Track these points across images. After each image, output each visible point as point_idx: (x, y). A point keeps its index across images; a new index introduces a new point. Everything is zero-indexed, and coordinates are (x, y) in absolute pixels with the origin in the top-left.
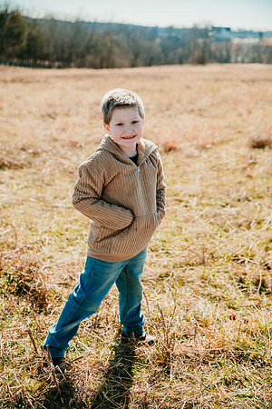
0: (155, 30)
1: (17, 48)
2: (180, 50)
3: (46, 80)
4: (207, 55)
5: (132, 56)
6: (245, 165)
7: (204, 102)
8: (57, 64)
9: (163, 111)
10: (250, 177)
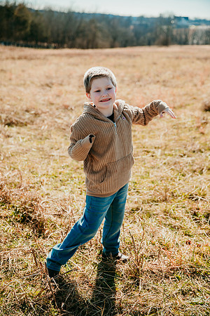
0: (129, 19)
1: (23, 33)
2: (149, 35)
3: (45, 58)
4: (170, 38)
5: (111, 39)
6: (199, 124)
7: (167, 75)
8: (53, 45)
9: (134, 82)
10: (203, 133)
